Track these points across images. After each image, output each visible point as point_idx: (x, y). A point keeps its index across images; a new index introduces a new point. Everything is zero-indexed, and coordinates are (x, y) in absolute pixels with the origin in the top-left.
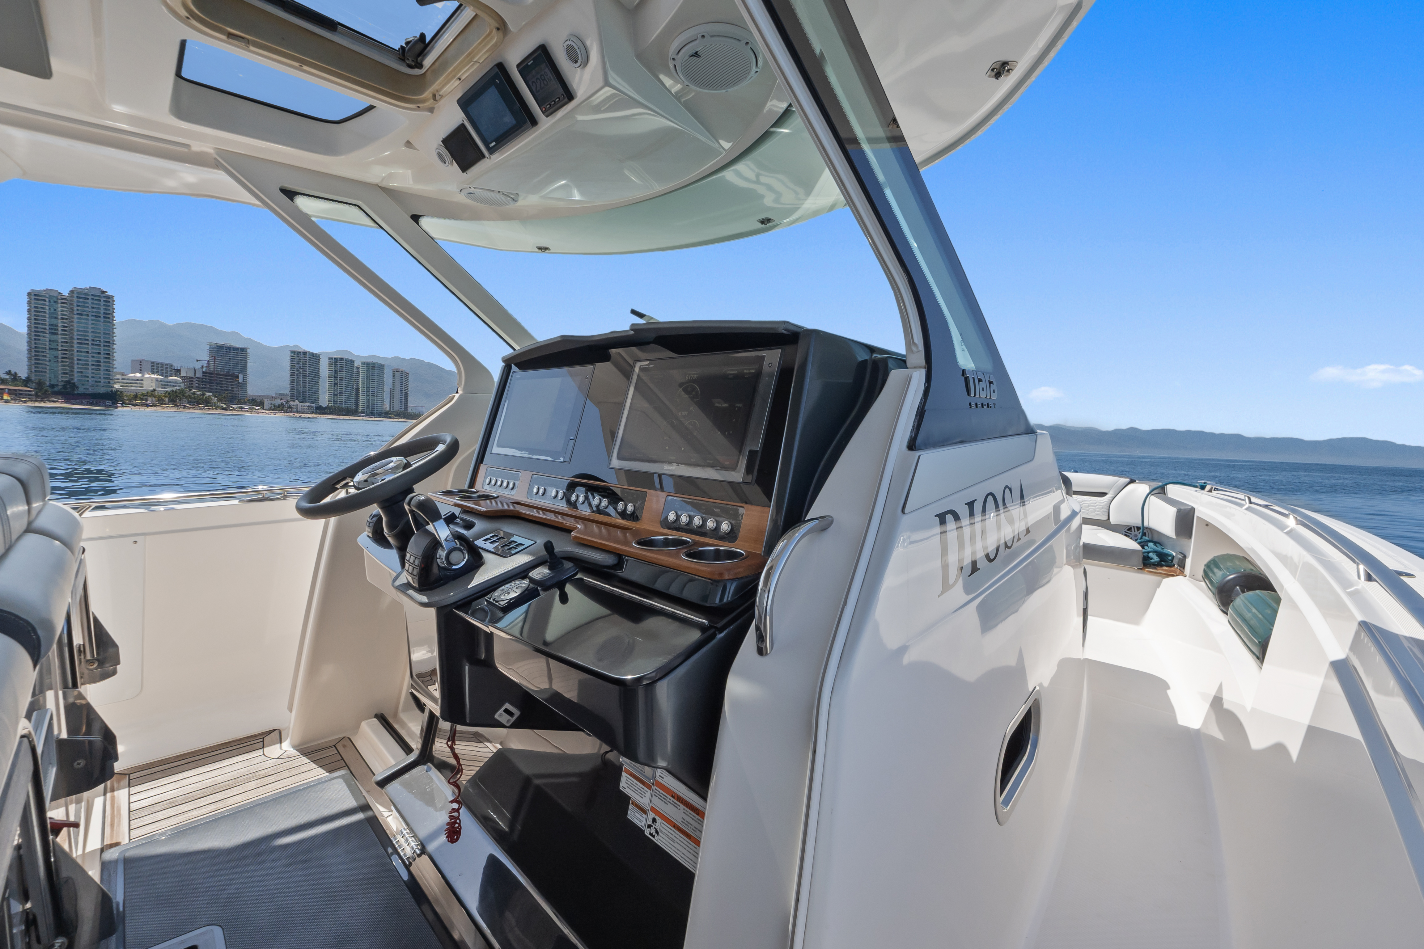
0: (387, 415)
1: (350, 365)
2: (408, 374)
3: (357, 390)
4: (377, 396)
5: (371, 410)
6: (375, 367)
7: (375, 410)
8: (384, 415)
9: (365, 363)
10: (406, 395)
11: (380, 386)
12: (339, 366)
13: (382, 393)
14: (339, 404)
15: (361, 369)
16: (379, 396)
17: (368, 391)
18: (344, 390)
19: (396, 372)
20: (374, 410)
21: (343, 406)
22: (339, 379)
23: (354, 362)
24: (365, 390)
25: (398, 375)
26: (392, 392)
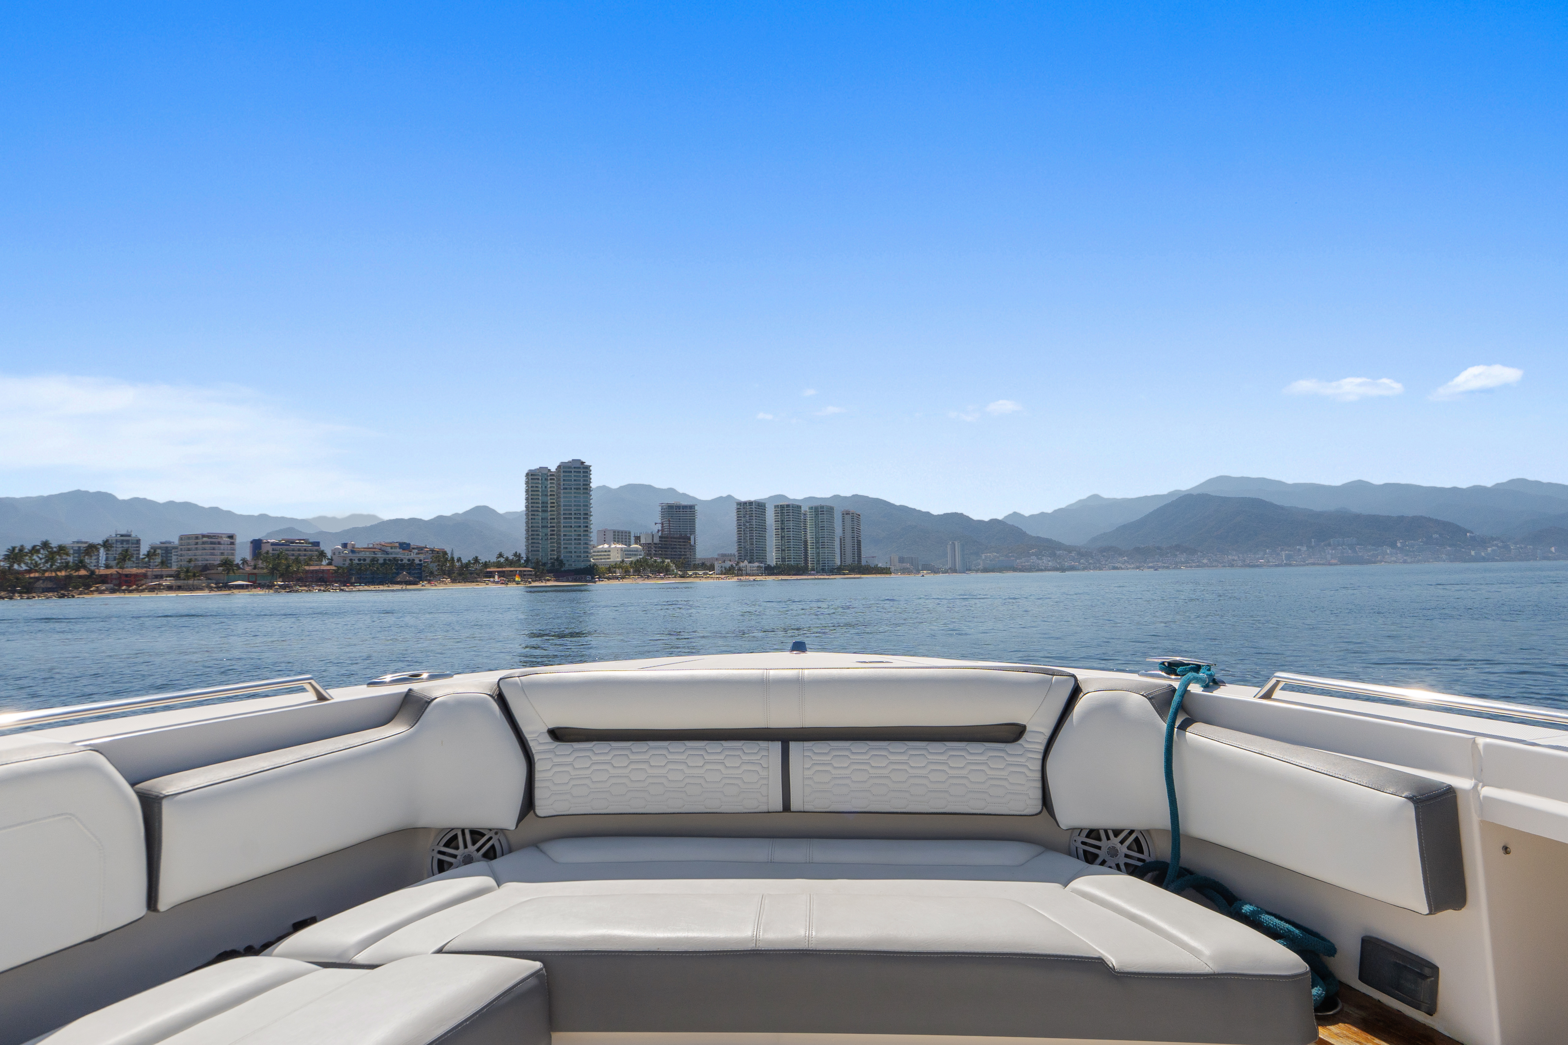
0: (838, 571)
1: (797, 512)
2: (859, 515)
3: (806, 542)
4: (827, 548)
5: (822, 566)
6: (824, 511)
7: (827, 565)
8: (836, 571)
9: (812, 507)
10: (859, 542)
11: (830, 535)
12: (785, 514)
13: (832, 543)
14: (788, 561)
15: (808, 516)
16: (830, 548)
17: (817, 542)
18: (792, 543)
19: (846, 514)
20: (825, 566)
21: (792, 563)
22: (786, 530)
23: (800, 507)
24: (814, 542)
25: (848, 518)
26: (842, 540)
